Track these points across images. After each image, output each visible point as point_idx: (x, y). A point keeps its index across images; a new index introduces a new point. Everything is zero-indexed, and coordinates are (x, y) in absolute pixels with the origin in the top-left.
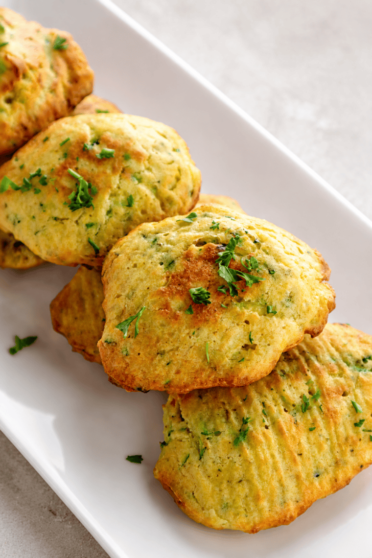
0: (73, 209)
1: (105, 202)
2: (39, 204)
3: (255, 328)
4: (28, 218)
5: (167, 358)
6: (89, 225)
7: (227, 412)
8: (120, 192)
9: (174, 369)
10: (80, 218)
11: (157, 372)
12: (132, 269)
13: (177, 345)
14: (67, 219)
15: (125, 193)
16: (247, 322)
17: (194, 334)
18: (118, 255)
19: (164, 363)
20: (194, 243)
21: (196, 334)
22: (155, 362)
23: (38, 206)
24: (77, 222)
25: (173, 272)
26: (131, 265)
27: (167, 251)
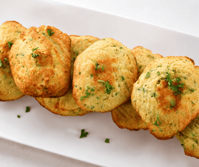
0: (109, 93)
1: (116, 84)
2: (96, 98)
3: (192, 98)
4: (96, 105)
5: (173, 124)
6: (116, 94)
7: (195, 125)
8: (118, 77)
9: (177, 126)
10: (112, 94)
11: (174, 130)
12: (144, 104)
13: (174, 119)
14: (109, 97)
15: (120, 77)
16: (189, 99)
17: (177, 113)
18: (136, 101)
19: (174, 126)
20: (157, 83)
21: (177, 112)
22: (171, 127)
23: (96, 99)
24: (112, 96)
25: (157, 97)
26: (142, 102)
27: (151, 91)
